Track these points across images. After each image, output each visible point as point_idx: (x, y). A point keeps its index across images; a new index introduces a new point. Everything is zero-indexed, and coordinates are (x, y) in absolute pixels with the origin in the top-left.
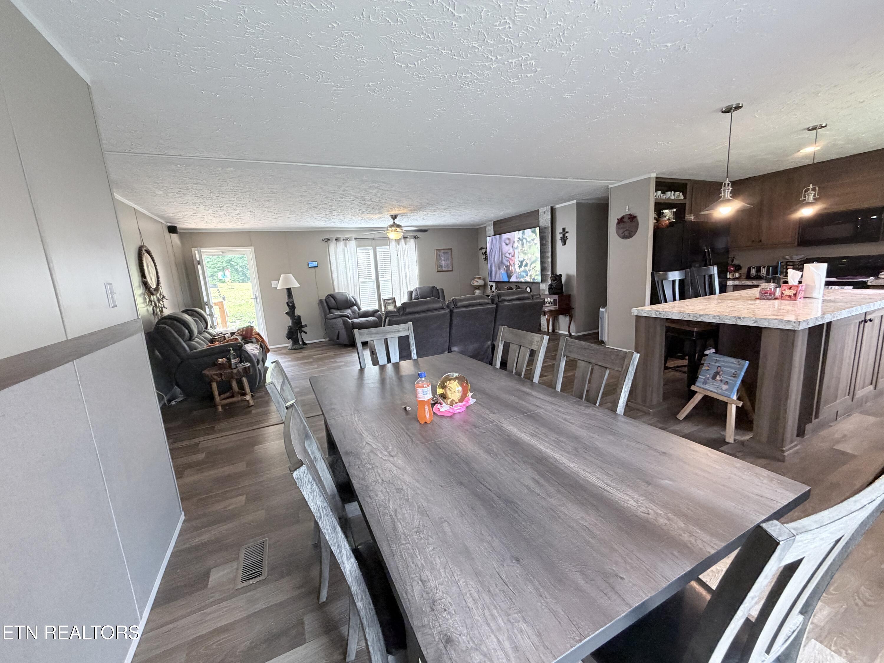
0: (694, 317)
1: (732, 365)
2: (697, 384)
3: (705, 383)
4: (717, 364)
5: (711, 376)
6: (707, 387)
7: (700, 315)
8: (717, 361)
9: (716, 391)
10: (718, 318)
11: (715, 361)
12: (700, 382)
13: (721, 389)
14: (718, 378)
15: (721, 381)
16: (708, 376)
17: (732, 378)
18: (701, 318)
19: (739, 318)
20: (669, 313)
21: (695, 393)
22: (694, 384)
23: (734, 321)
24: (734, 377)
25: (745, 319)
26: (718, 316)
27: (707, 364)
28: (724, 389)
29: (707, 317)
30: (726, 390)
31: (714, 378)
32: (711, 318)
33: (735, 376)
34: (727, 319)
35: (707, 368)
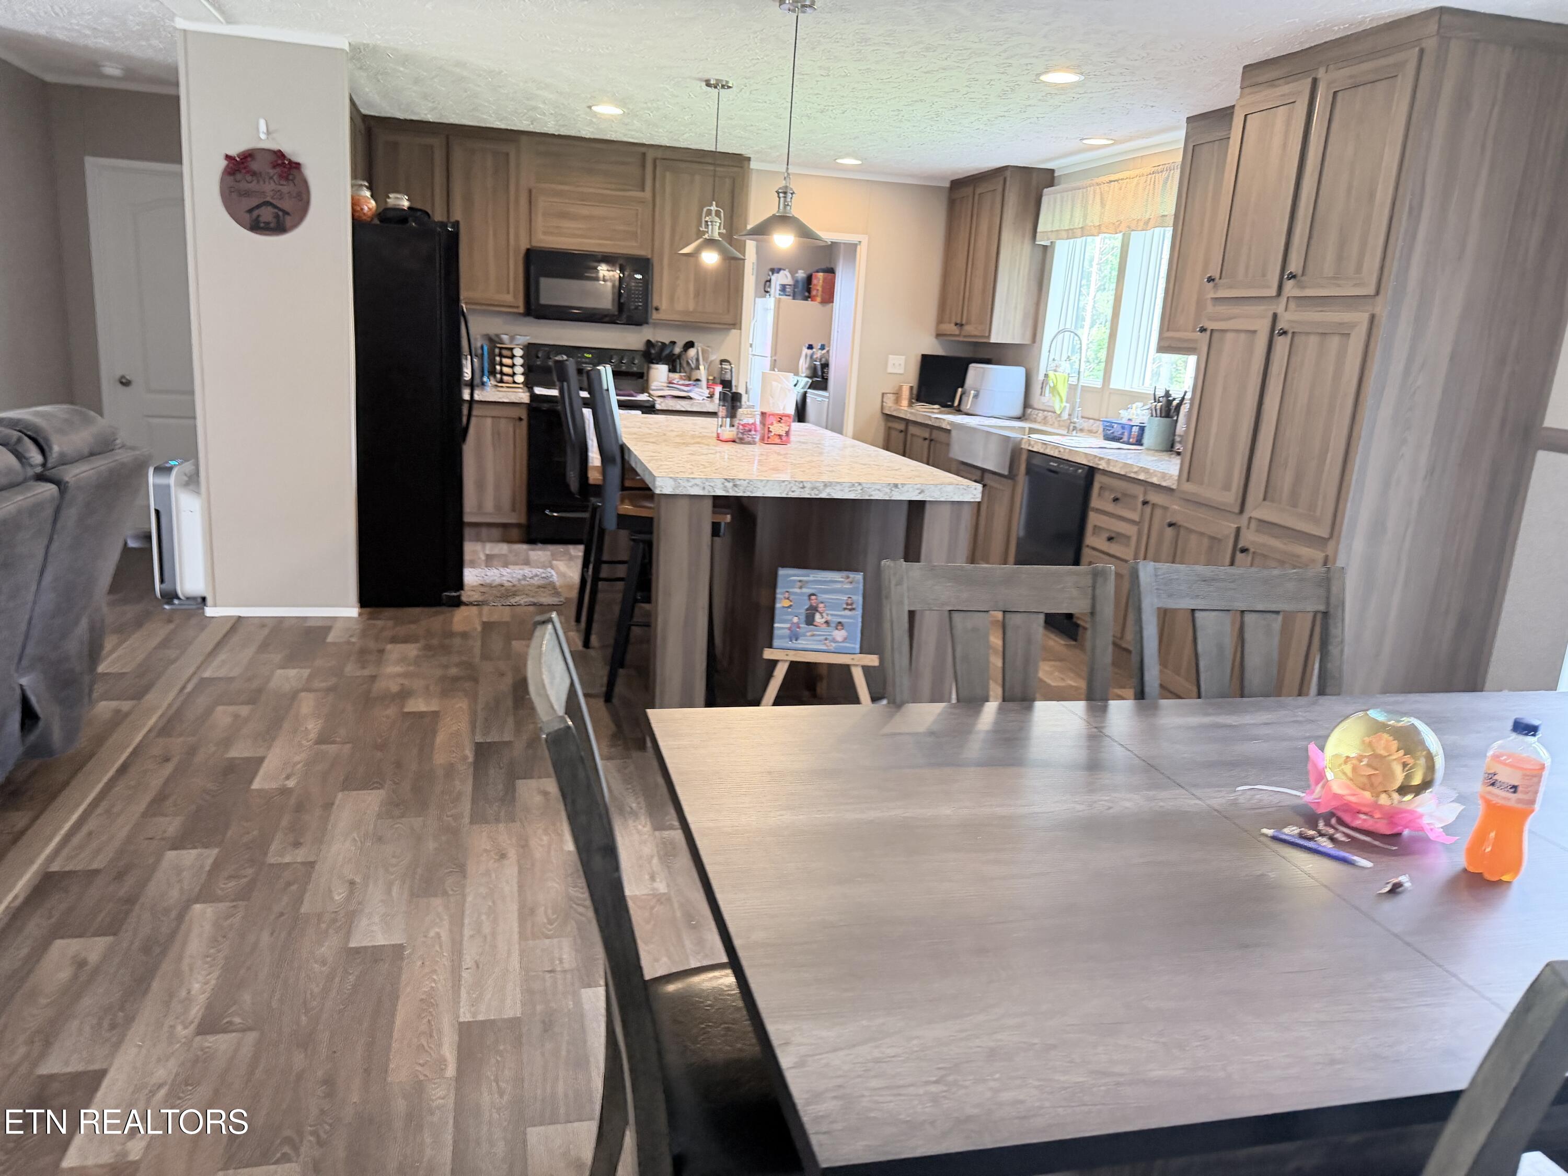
0: (813, 489)
1: (838, 586)
2: (776, 643)
3: (795, 636)
4: (806, 591)
5: (803, 618)
6: (802, 643)
7: (826, 485)
8: (802, 584)
9: (824, 647)
10: (860, 488)
11: (799, 584)
12: (782, 637)
13: (834, 641)
14: (818, 617)
15: (827, 622)
16: (795, 620)
17: (847, 613)
18: (828, 490)
19: (896, 486)
20: (759, 484)
21: (774, 663)
22: (771, 646)
23: (886, 493)
24: (851, 610)
25: (906, 488)
26: (860, 484)
27: (783, 593)
28: (839, 639)
29: (838, 487)
30: (845, 640)
31: (810, 620)
32: (847, 490)
33: (850, 607)
34: (875, 490)
35: (786, 603)
